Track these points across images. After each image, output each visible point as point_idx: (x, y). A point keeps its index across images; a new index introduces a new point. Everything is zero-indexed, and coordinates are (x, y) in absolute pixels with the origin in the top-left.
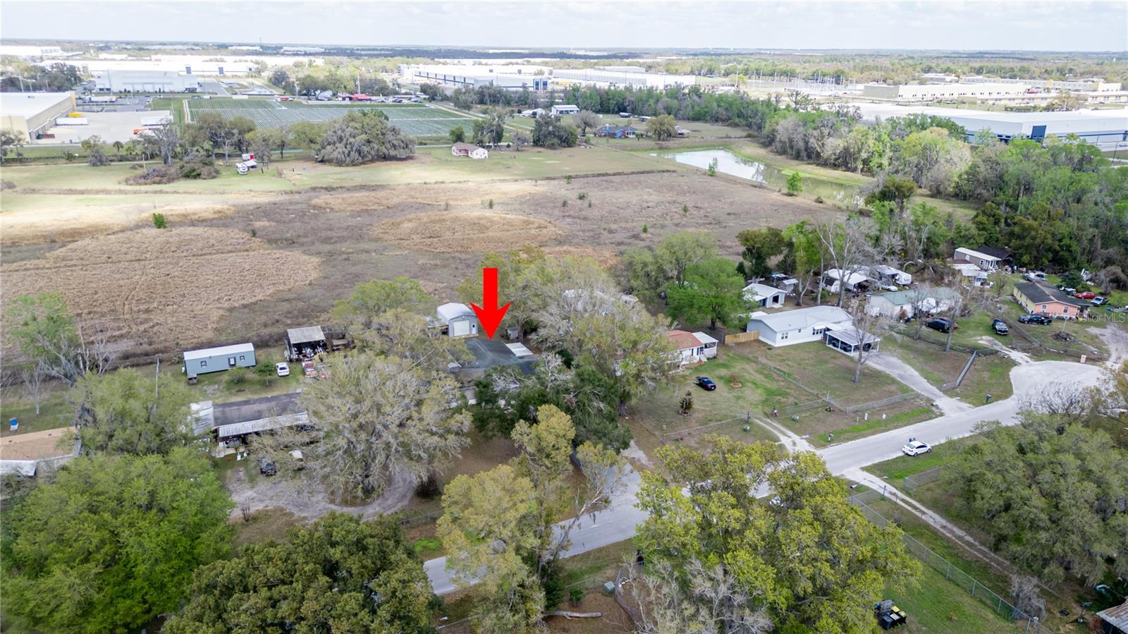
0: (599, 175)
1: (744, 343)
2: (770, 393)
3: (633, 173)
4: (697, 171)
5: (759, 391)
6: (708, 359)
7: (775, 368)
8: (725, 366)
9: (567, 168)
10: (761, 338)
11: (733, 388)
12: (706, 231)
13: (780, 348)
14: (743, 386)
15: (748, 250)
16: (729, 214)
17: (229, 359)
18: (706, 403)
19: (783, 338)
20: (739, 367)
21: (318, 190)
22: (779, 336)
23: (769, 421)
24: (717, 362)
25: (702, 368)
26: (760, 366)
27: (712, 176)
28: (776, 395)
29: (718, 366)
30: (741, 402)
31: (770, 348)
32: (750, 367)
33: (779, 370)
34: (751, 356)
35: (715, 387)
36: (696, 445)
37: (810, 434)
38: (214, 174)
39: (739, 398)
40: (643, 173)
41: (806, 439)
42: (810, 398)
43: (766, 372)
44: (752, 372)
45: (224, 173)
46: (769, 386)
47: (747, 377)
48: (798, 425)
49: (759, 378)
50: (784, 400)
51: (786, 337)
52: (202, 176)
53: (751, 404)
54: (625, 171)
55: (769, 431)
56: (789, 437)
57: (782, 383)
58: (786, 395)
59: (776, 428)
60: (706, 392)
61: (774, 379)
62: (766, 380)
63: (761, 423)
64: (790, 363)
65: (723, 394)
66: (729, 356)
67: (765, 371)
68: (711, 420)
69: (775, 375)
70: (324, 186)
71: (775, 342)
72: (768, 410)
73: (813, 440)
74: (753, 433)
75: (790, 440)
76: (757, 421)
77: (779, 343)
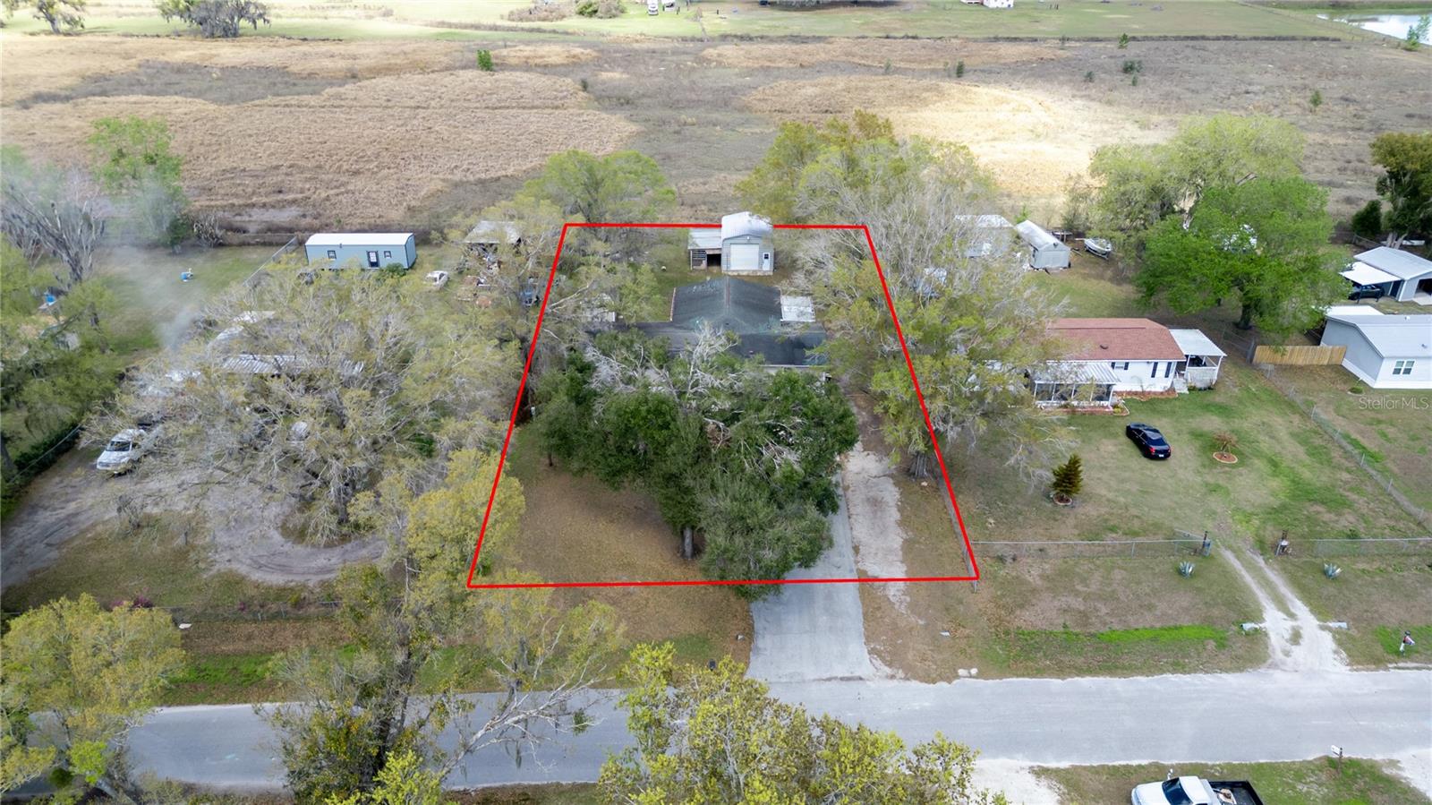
0: (1187, 38)
1: (1301, 368)
2: (1302, 492)
3: (1256, 39)
4: (1386, 40)
5: (1275, 483)
6: (1191, 389)
7: (1347, 437)
8: (1224, 410)
9: (1136, 26)
10: (1347, 364)
11: (1213, 463)
12: (1341, 141)
13: (1382, 392)
14: (1242, 463)
15: (1392, 175)
16: (1410, 116)
17: (368, 253)
18: (1127, 486)
19: (1397, 371)
20: (1256, 419)
21: (730, 39)
22: (1389, 366)
23: (1260, 561)
24: (1210, 397)
25: (1167, 407)
26: (1311, 425)
27: (1410, 50)
28: (1315, 501)
29: (1207, 408)
30: (1215, 502)
31: (1357, 386)
32: (1282, 424)
33: (1355, 443)
34: (1299, 399)
35: (1167, 454)
36: (1039, 582)
37: (1356, 620)
38: (614, 11)
39: (1213, 489)
40: (1273, 39)
41: (1335, 632)
42: (1401, 525)
43: (1318, 441)
44: (1283, 434)
45: (632, 13)
46: (1306, 474)
47: (1265, 444)
48: (1331, 589)
49: (1292, 452)
50: (1327, 517)
51: (1408, 371)
52: (599, 14)
53: (1237, 510)
54: (1240, 35)
55: (1245, 589)
56: (1292, 616)
57: (1345, 476)
58: (1338, 504)
59: (1267, 584)
60: (1145, 461)
61: (1329, 462)
62: (1307, 460)
63: (1236, 564)
64: (1391, 431)
65: (1181, 473)
66: (1248, 390)
67: (1318, 443)
68: (1113, 529)
69: (1336, 454)
70: (739, 34)
71: (1375, 377)
72: (1271, 533)
73: (1352, 638)
74: (1198, 583)
75: (1290, 623)
76: (1229, 556)
77: (1385, 379)
